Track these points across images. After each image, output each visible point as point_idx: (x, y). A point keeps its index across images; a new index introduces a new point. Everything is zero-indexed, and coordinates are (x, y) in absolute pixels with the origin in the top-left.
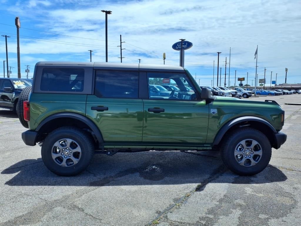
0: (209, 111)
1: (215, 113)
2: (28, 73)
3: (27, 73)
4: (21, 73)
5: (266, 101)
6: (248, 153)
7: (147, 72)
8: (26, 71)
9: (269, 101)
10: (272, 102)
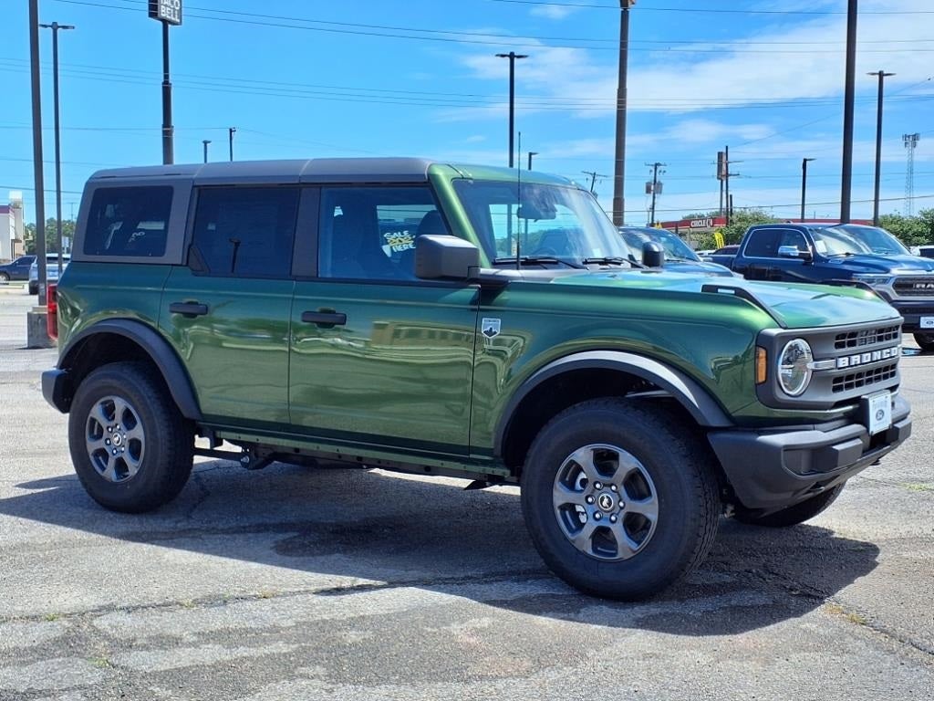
0: (478, 325)
1: (495, 333)
2: (654, 197)
3: (651, 196)
4: (625, 197)
5: (706, 288)
6: (605, 503)
7: (321, 188)
8: (648, 190)
9: (719, 290)
10: (733, 292)
